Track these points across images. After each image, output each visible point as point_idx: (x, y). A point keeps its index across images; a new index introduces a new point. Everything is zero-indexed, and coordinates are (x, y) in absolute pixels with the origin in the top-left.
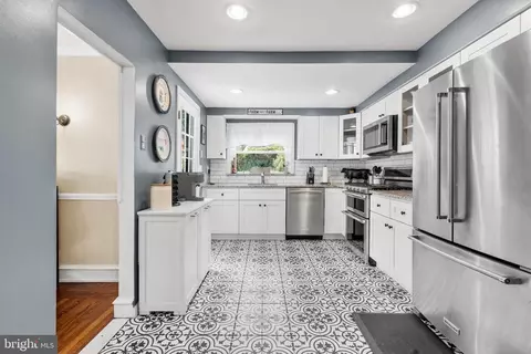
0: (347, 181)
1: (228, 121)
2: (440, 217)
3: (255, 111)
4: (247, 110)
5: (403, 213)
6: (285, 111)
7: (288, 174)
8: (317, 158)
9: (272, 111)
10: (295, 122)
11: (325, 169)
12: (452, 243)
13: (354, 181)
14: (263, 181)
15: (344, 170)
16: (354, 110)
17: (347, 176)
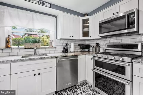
7: (52, 47)
8: (70, 38)
9: (43, 3)
13: (83, 50)
16: (87, 15)
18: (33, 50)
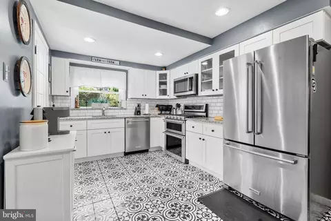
0: (160, 112)
1: (71, 64)
2: (249, 132)
3: (99, 59)
4: (91, 58)
5: (213, 131)
6: (121, 63)
7: (122, 108)
8: (143, 97)
9: (112, 61)
10: (126, 72)
11: (147, 105)
12: (254, 146)
13: (163, 112)
14: (103, 114)
15: (157, 106)
16: (165, 68)
17: (159, 110)
18: (100, 111)
